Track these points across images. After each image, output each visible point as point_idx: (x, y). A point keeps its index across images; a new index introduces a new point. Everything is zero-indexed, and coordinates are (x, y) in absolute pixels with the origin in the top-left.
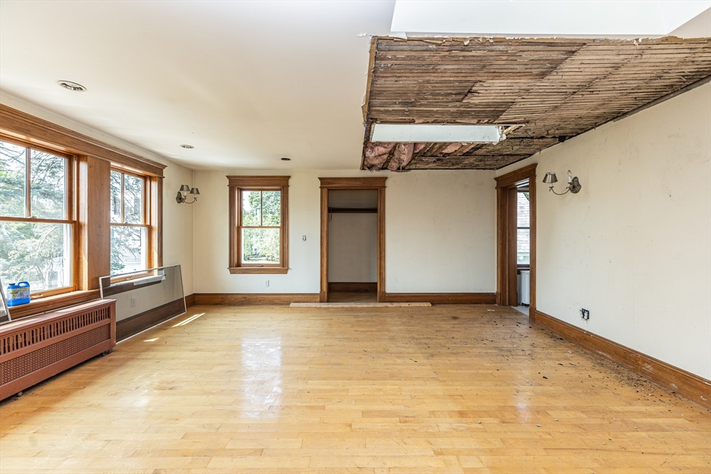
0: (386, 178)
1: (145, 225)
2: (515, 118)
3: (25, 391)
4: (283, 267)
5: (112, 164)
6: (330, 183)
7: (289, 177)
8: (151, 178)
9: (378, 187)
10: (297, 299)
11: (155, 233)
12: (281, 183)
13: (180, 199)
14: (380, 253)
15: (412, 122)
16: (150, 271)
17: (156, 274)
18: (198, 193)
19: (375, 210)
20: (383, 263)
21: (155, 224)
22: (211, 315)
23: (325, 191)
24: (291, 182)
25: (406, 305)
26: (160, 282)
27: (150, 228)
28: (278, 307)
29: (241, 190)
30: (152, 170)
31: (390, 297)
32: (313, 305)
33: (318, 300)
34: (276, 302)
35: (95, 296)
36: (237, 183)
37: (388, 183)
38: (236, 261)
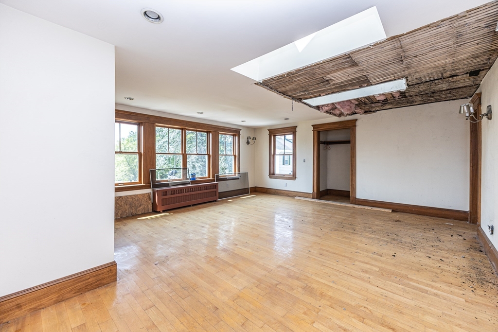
0: (356, 120)
1: (234, 155)
2: (385, 79)
3: (193, 205)
4: (293, 177)
5: (220, 132)
6: (318, 128)
7: (296, 127)
8: (236, 135)
9: (350, 127)
10: (300, 195)
11: (237, 158)
12: (293, 130)
13: (248, 143)
14: (352, 171)
15: (320, 96)
16: (235, 174)
17: (237, 175)
18: (256, 139)
19: (349, 142)
20: (354, 178)
21: (237, 154)
22: (257, 196)
23: (316, 132)
24: (297, 129)
25: (369, 208)
26: (238, 179)
27: (235, 156)
28: (289, 198)
29: (275, 136)
30: (235, 132)
31: (359, 201)
32: (307, 199)
33: (312, 197)
34: (290, 195)
35: (213, 181)
36: (273, 133)
37: (358, 123)
38: (272, 172)
